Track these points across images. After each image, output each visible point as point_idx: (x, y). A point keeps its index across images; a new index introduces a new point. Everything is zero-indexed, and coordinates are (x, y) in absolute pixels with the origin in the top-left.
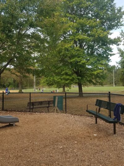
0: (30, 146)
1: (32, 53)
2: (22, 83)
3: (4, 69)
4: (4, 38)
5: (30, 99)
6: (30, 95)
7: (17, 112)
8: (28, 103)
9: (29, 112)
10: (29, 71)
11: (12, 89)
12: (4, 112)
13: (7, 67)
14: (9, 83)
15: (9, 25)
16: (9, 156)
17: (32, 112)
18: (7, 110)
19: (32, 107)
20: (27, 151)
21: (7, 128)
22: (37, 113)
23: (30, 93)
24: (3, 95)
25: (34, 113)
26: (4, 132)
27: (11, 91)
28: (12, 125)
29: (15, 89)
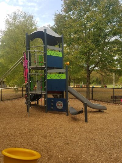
0: (120, 130)
1: (114, 56)
2: (103, 81)
3: (92, 70)
4: (94, 48)
5: (114, 93)
6: (114, 90)
7: (103, 103)
8: (112, 96)
9: (113, 103)
10: (111, 71)
11: (96, 85)
12: (93, 101)
13: (95, 69)
14: (94, 80)
15: (98, 37)
16: (104, 134)
17: (116, 103)
18: (95, 100)
19: (115, 100)
20: (117, 133)
21: (98, 113)
22: (120, 105)
23: (114, 89)
24: (92, 89)
25: (118, 105)
26: (96, 115)
27: (95, 86)
28: (102, 111)
29: (97, 85)
